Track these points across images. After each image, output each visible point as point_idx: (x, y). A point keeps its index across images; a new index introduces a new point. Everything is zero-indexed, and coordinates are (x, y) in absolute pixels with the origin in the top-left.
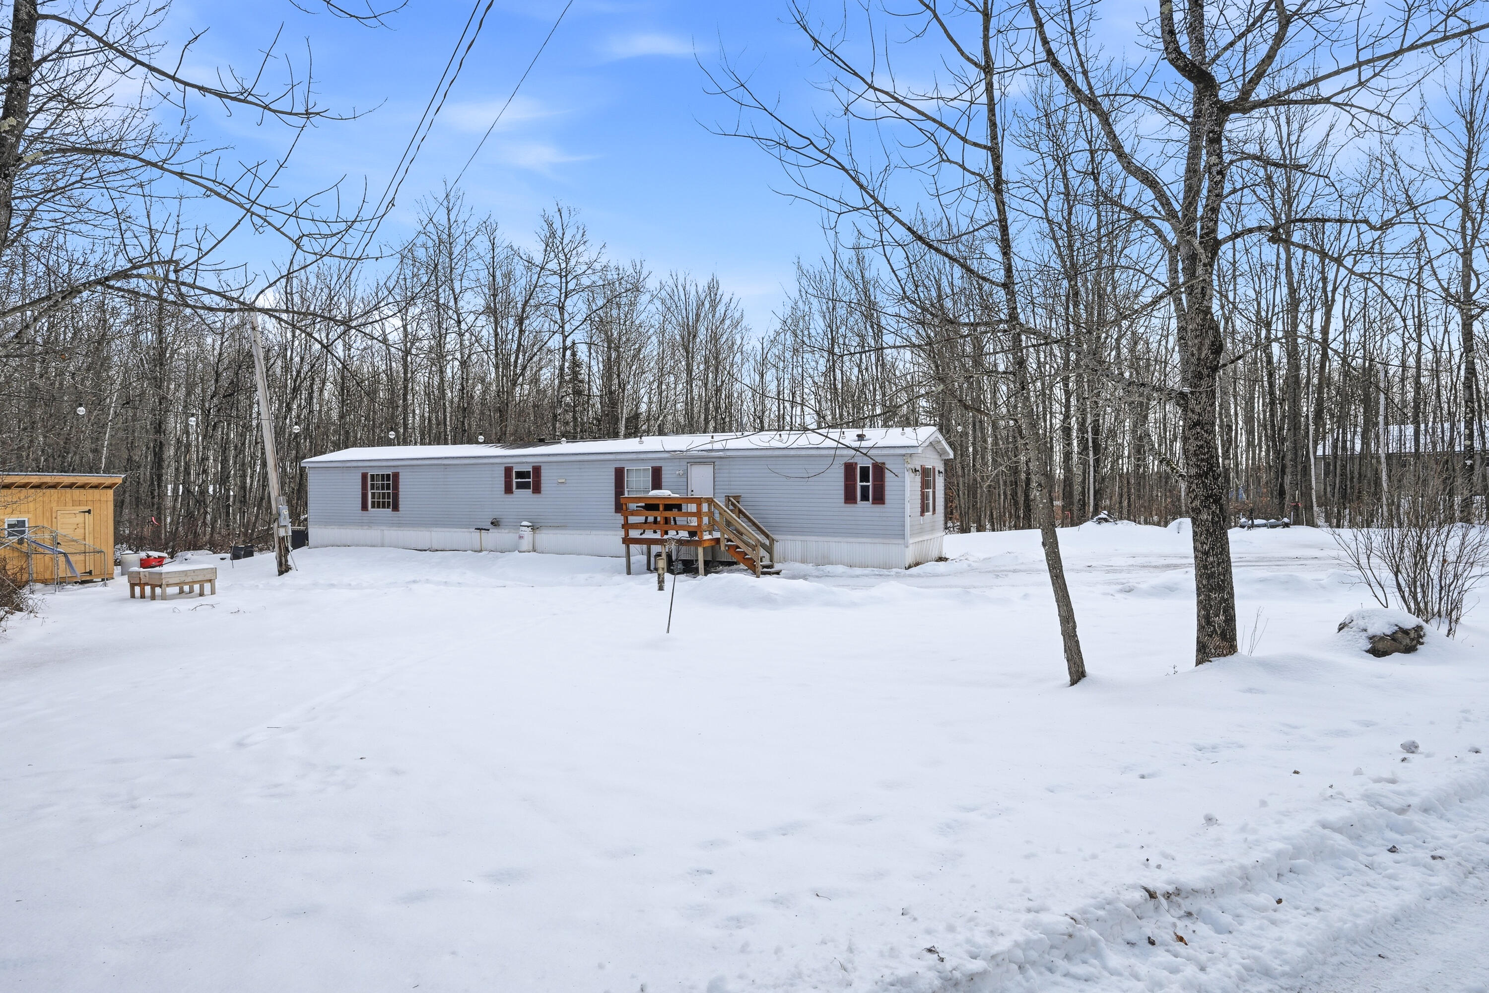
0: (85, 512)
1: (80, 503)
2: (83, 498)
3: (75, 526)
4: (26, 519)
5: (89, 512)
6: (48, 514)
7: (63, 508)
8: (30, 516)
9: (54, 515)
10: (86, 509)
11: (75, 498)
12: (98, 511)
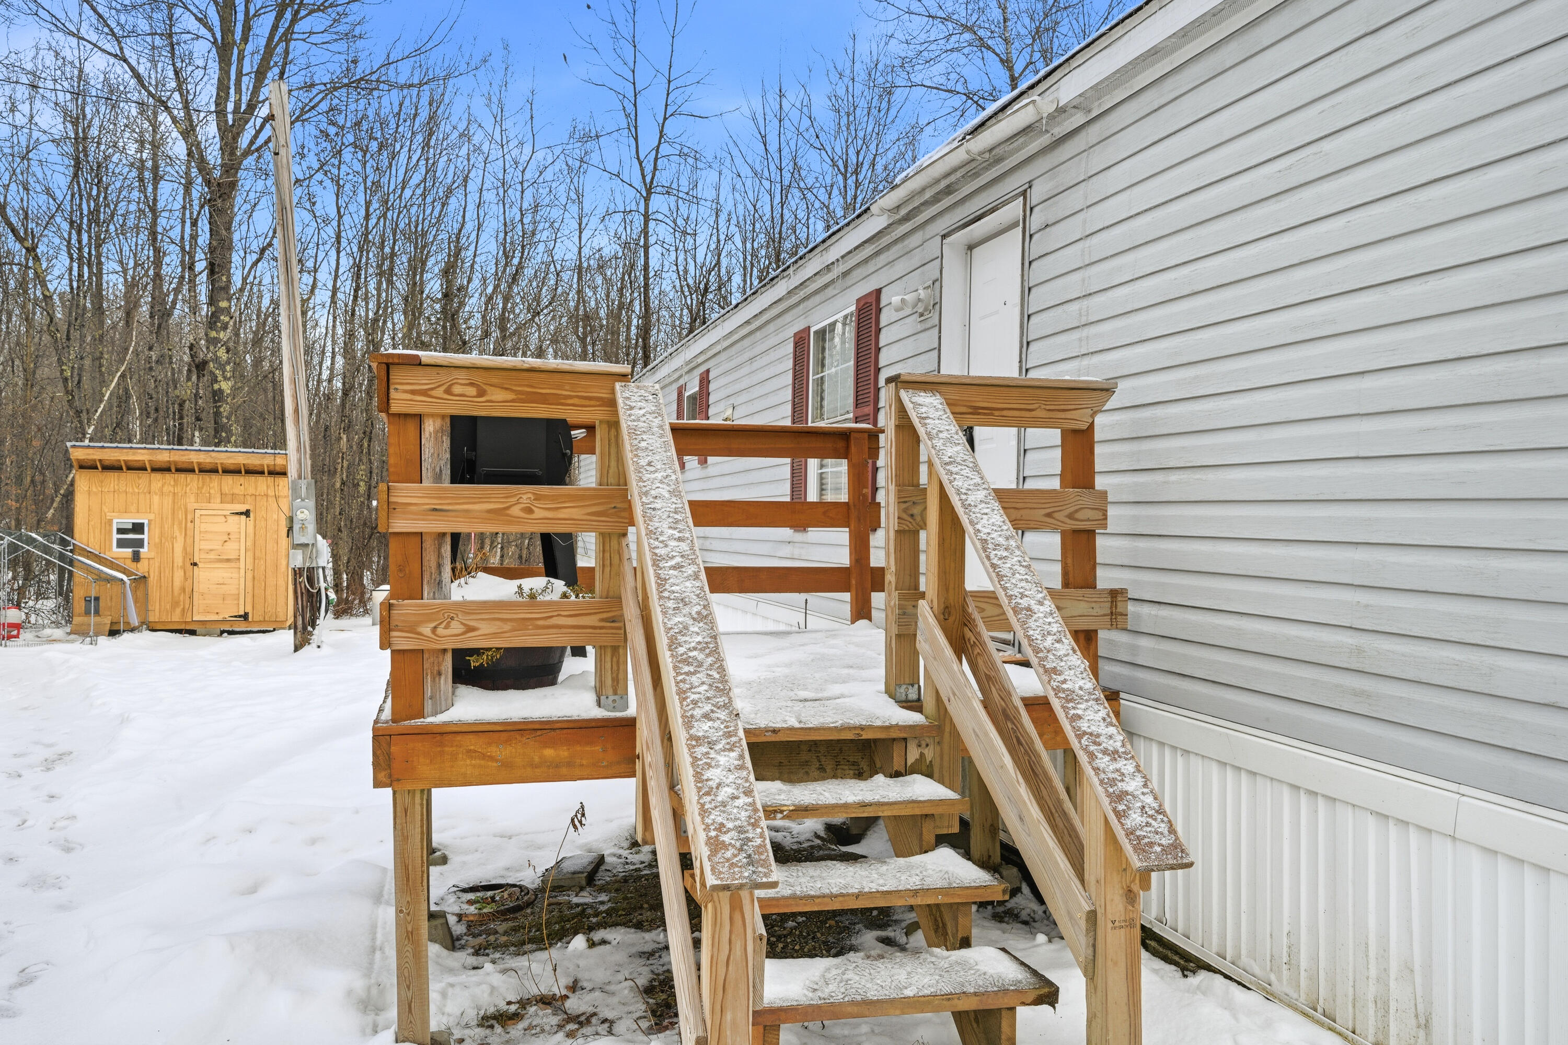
0: (241, 513)
1: (233, 498)
2: (239, 490)
3: (226, 538)
4: (146, 522)
5: (247, 513)
6: (181, 515)
7: (205, 505)
8: (152, 516)
9: (190, 517)
10: (243, 508)
11: (226, 489)
12: (263, 513)
